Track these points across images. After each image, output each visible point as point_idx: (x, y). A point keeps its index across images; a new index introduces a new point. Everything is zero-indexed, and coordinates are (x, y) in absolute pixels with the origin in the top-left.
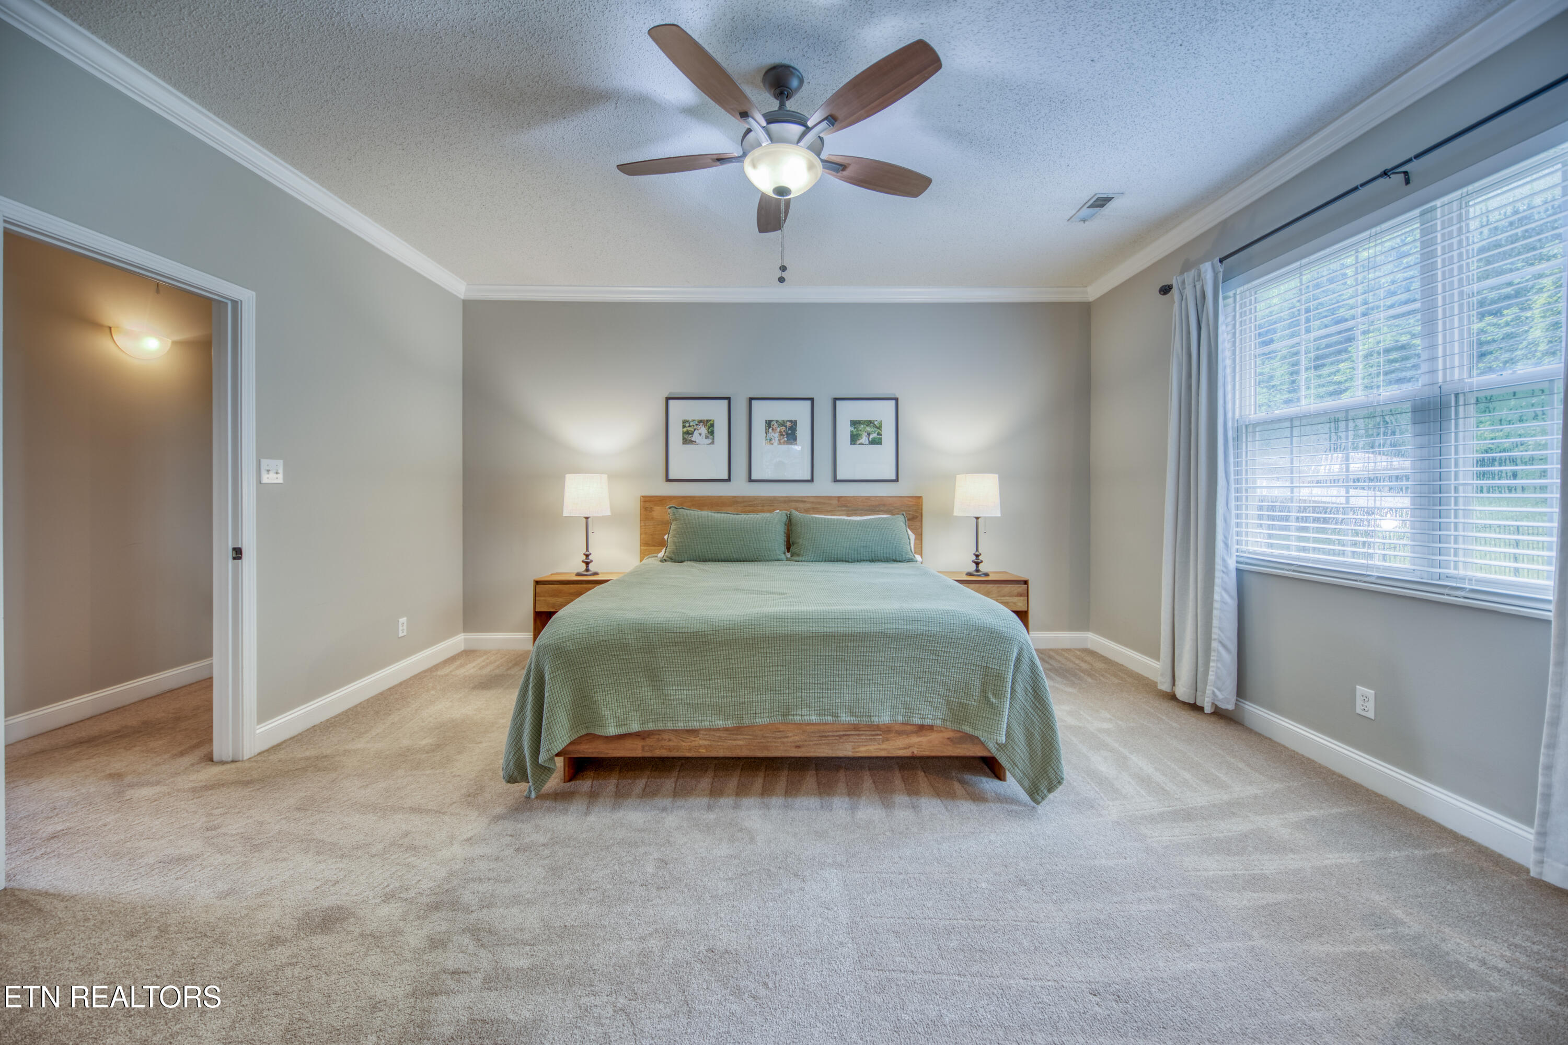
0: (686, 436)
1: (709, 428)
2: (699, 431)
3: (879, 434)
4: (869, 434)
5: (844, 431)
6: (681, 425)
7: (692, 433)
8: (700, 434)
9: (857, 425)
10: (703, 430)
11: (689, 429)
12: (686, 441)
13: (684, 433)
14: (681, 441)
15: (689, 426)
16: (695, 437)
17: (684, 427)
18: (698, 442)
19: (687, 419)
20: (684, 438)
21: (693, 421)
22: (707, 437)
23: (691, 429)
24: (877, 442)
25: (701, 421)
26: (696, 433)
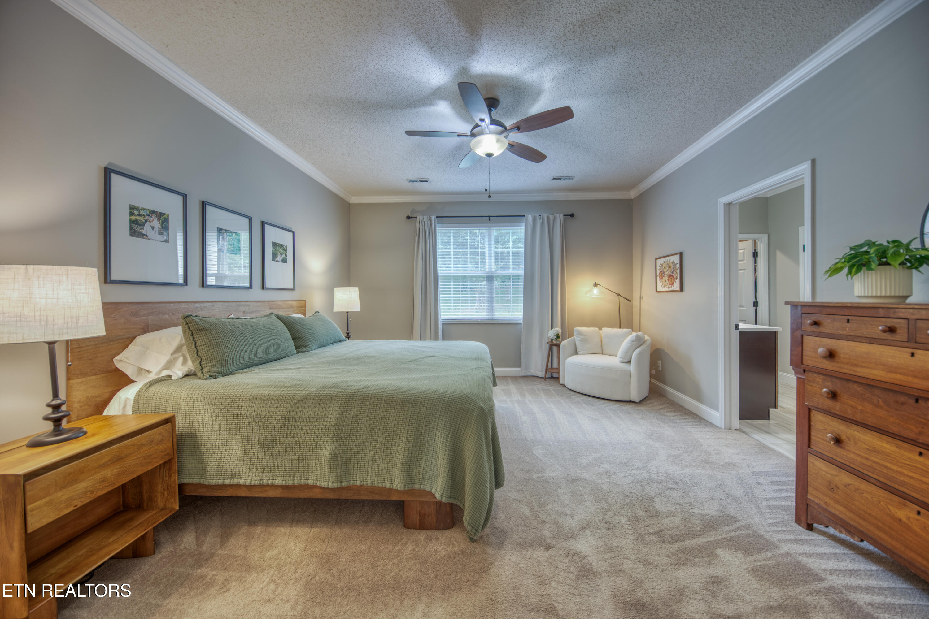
0: (133, 225)
1: (163, 223)
2: (152, 224)
3: (286, 255)
4: (281, 254)
5: (269, 249)
6: (128, 211)
7: (143, 225)
8: (153, 228)
9: (275, 246)
10: (156, 224)
11: (138, 218)
12: (134, 233)
13: (132, 222)
14: (128, 232)
15: (139, 215)
16: (146, 230)
17: (132, 214)
18: (149, 236)
19: (136, 204)
20: (131, 229)
21: (144, 209)
22: (160, 233)
23: (142, 219)
24: (284, 261)
25: (153, 212)
26: (147, 225)
